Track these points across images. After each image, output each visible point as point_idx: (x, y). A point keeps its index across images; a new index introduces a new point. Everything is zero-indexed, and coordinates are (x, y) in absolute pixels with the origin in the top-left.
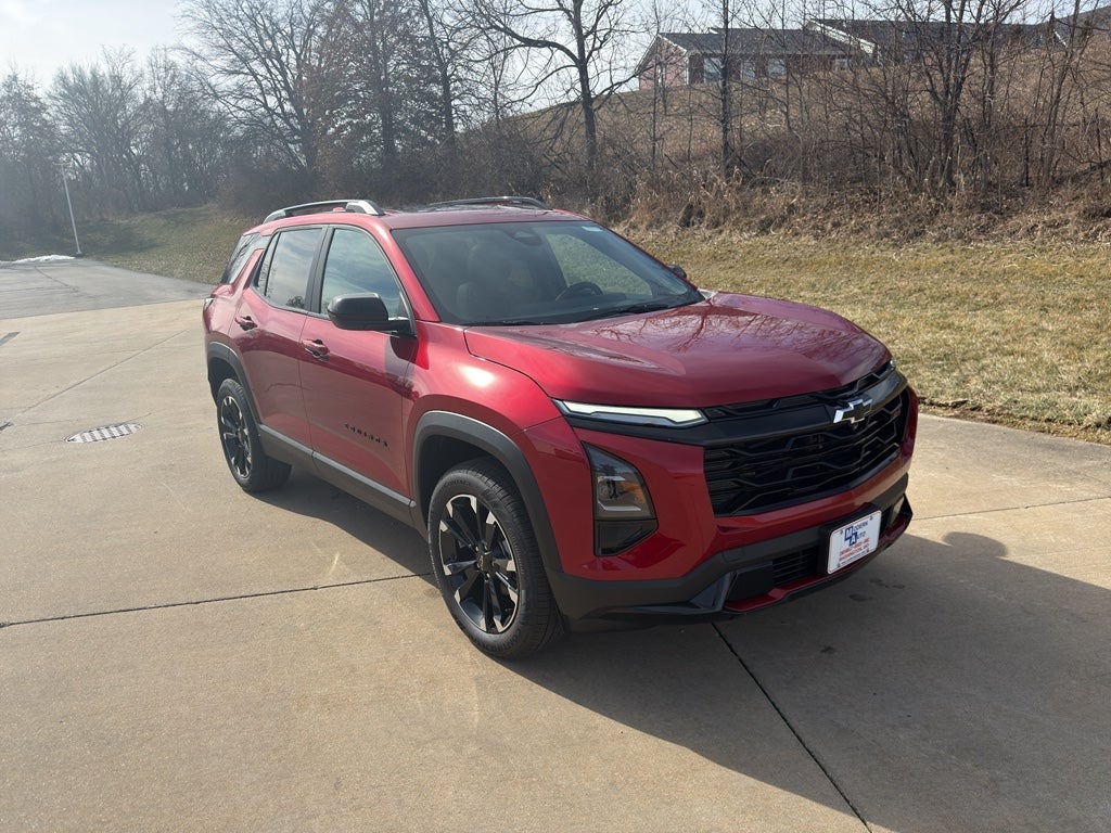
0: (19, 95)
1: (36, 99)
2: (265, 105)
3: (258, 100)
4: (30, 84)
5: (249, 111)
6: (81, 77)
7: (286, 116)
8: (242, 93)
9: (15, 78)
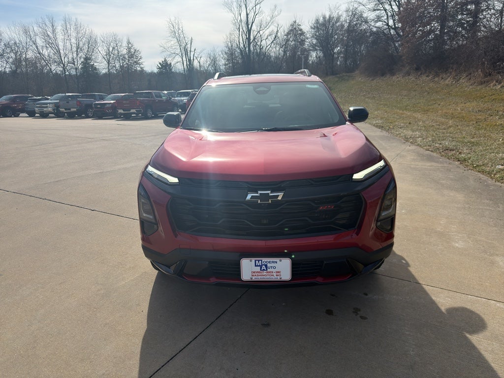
0: (295, 29)
1: (301, 30)
2: (388, 24)
3: (385, 22)
4: (300, 24)
5: (379, 28)
6: (324, 18)
7: (395, 29)
8: (379, 19)
9: (295, 22)
